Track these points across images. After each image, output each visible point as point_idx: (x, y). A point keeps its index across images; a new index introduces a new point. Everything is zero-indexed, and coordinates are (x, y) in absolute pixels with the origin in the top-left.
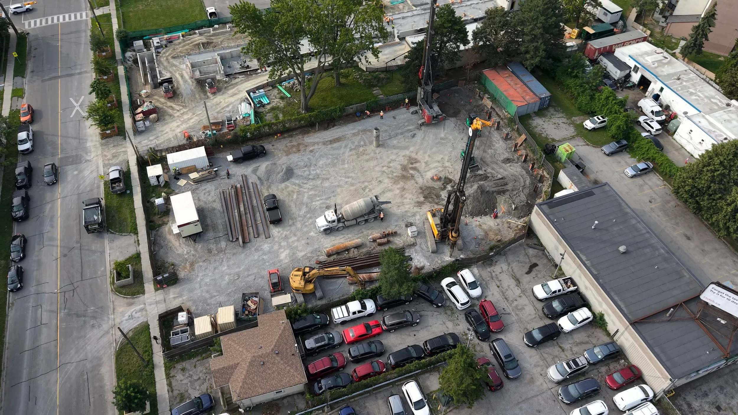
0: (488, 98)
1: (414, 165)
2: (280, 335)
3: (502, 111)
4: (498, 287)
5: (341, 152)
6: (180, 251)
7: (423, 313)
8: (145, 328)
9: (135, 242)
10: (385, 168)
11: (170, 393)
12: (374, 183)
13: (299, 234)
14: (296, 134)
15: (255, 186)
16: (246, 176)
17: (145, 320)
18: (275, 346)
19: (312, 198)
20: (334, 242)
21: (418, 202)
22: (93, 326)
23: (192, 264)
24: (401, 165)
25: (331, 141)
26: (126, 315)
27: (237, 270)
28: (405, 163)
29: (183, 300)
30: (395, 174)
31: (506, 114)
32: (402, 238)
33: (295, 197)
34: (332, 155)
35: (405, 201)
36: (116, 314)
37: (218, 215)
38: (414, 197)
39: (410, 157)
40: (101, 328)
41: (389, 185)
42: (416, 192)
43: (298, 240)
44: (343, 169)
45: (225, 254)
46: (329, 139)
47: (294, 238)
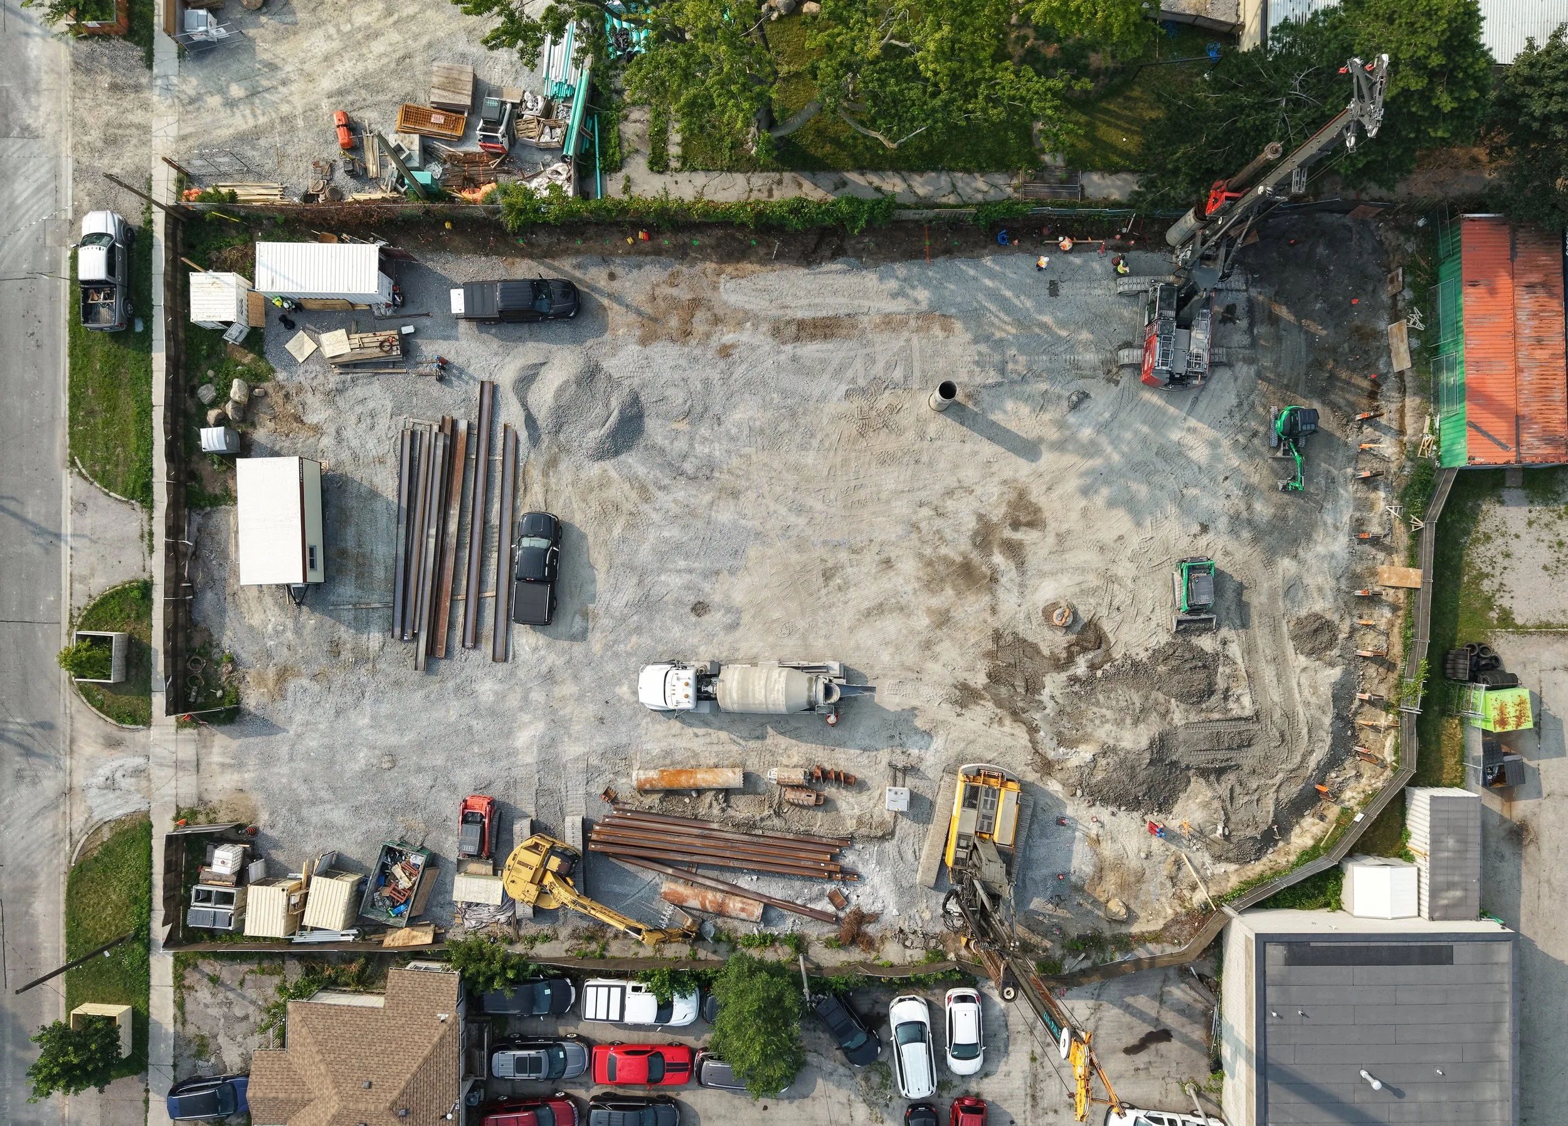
0: (1411, 332)
1: (1018, 536)
2: (426, 1060)
3: (1421, 416)
4: (1033, 1059)
5: (816, 392)
6: (256, 620)
7: (811, 1058)
8: (142, 828)
9: (142, 536)
10: (926, 512)
11: (179, 1025)
12: (870, 559)
13: (588, 676)
14: (701, 249)
15: (511, 443)
16: (495, 388)
17: (144, 807)
18: (402, 1094)
19: (666, 553)
20: (672, 740)
21: (964, 687)
22: (19, 776)
23: (283, 674)
24: (980, 517)
25: (801, 325)
26: (100, 771)
27: (393, 740)
28: (997, 514)
29: (244, 782)
30: (944, 550)
31: (1429, 438)
32: (864, 797)
33: (617, 531)
34: (785, 394)
35: (930, 666)
36: (76, 756)
37: (383, 521)
38: (961, 663)
39: (1022, 495)
40: (39, 788)
41: (909, 588)
42: (977, 644)
43: (580, 698)
44: (797, 468)
45: (374, 673)
46: (800, 315)
47: (569, 689)
